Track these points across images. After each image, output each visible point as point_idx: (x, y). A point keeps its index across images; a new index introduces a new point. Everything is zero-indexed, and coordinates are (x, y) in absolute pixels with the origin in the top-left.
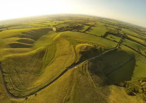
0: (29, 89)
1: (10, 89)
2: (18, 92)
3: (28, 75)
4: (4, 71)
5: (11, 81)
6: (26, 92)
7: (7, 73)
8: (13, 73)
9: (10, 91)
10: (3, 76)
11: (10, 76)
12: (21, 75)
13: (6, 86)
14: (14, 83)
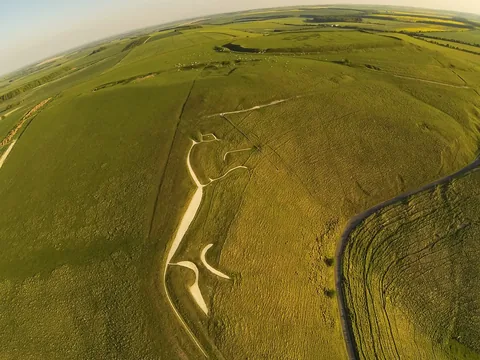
0: (374, 279)
1: (379, 215)
2: (365, 242)
3: (445, 285)
4: (453, 186)
5: (413, 217)
6: (359, 267)
7: (444, 197)
8: (450, 221)
9: (372, 217)
10: (432, 189)
11: (433, 211)
12: (445, 253)
13: (394, 202)
14: (406, 227)
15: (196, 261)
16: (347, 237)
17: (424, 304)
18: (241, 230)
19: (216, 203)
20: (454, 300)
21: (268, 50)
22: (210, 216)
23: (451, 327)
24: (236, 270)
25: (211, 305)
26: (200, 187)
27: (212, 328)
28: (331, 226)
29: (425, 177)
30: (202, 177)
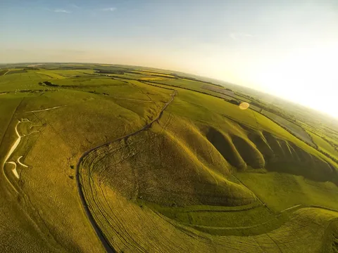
0: (95, 175)
1: (96, 151)
2: (90, 162)
4: (130, 138)
5: (111, 151)
6: (87, 170)
7: (126, 143)
8: (129, 152)
9: (92, 152)
10: (120, 140)
11: (121, 149)
12: (128, 164)
13: (102, 146)
14: (108, 155)
15: (15, 161)
16: (81, 159)
17: (121, 185)
18: (34, 152)
19: (25, 143)
20: (136, 183)
21: (63, 86)
22: (23, 146)
23: (137, 194)
24: (31, 164)
25: (20, 175)
26: (20, 137)
27: (20, 183)
28: (74, 155)
29: (117, 136)
30: (21, 134)
